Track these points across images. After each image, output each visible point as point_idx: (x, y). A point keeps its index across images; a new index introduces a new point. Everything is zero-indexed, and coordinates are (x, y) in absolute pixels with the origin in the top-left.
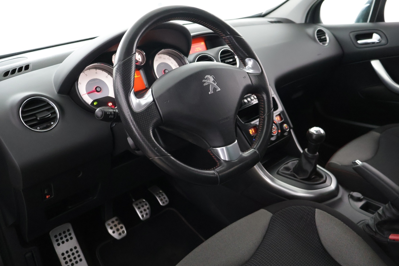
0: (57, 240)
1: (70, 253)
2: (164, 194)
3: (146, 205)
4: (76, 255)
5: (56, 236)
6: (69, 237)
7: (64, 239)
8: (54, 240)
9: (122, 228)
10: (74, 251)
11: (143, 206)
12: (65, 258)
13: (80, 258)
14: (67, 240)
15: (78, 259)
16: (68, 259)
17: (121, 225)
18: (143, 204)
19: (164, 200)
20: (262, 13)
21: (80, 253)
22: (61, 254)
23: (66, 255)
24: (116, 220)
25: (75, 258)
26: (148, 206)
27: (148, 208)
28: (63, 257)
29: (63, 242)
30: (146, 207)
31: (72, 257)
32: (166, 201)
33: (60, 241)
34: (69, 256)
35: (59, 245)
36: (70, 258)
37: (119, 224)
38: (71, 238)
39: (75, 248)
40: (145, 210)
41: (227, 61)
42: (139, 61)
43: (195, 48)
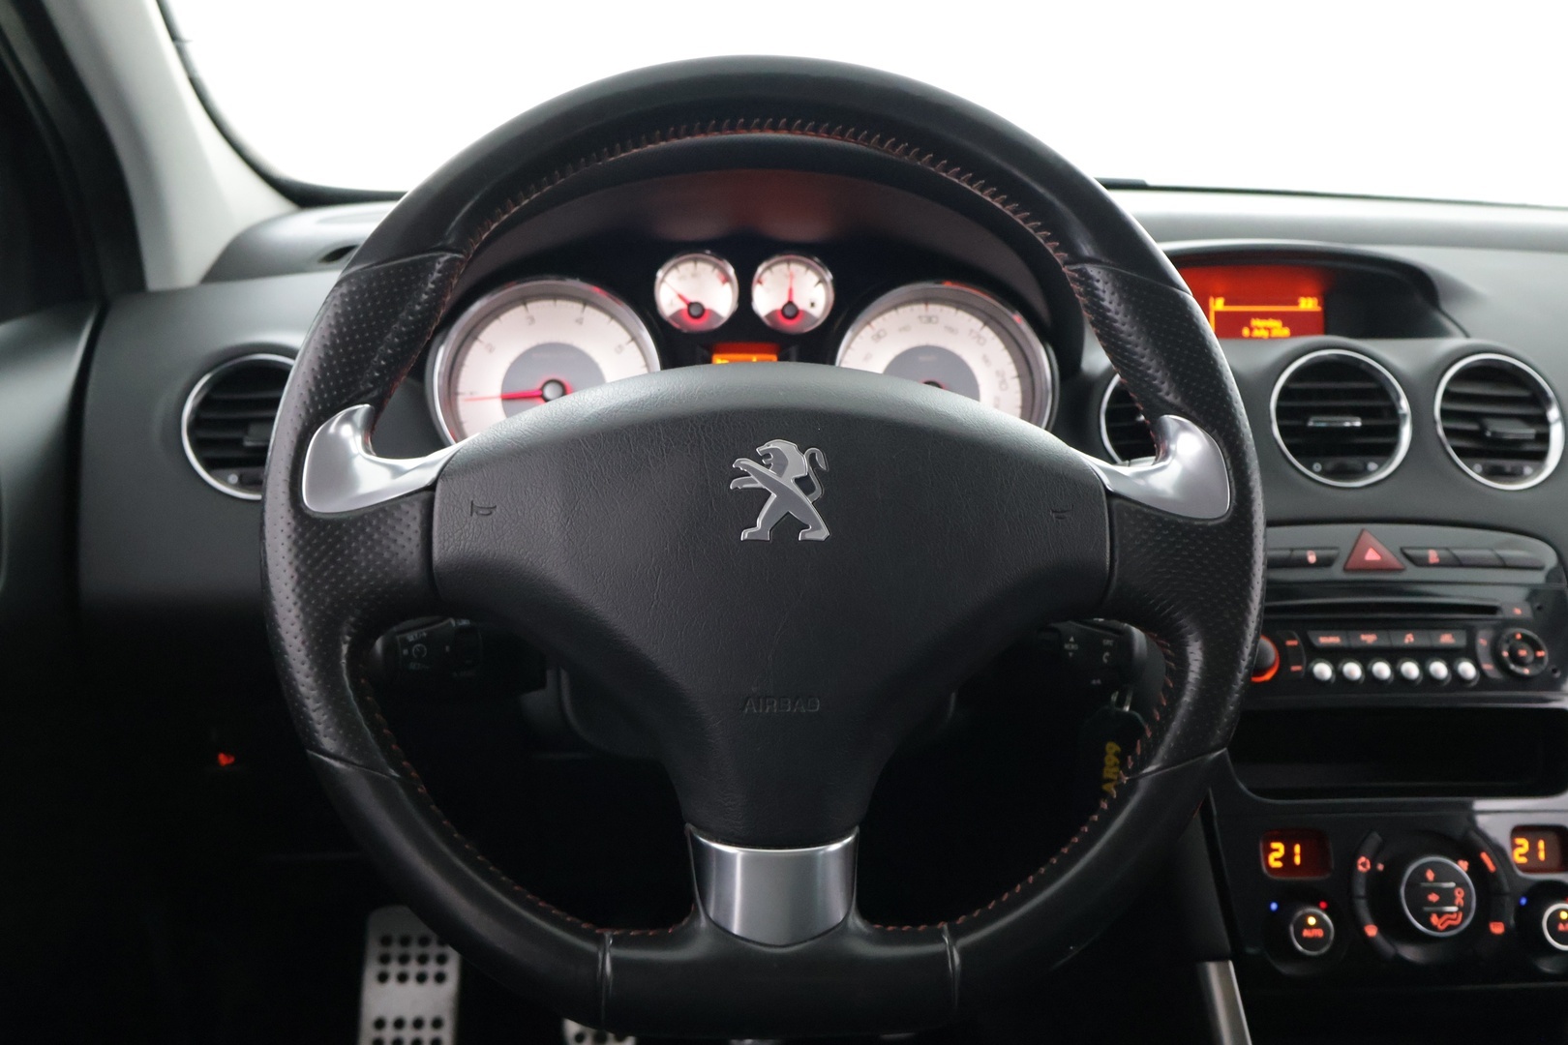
0: (385, 959)
1: (408, 1034)
5: (386, 941)
6: (432, 968)
7: (413, 968)
8: (374, 949)
10: (427, 1034)
14: (421, 978)
22: (374, 1019)
23: (389, 1034)
28: (376, 1034)
29: (402, 978)
33: (394, 969)
35: (383, 978)
38: (440, 978)
39: (437, 1023)
41: (1496, 427)
42: (805, 313)
43: (1245, 319)
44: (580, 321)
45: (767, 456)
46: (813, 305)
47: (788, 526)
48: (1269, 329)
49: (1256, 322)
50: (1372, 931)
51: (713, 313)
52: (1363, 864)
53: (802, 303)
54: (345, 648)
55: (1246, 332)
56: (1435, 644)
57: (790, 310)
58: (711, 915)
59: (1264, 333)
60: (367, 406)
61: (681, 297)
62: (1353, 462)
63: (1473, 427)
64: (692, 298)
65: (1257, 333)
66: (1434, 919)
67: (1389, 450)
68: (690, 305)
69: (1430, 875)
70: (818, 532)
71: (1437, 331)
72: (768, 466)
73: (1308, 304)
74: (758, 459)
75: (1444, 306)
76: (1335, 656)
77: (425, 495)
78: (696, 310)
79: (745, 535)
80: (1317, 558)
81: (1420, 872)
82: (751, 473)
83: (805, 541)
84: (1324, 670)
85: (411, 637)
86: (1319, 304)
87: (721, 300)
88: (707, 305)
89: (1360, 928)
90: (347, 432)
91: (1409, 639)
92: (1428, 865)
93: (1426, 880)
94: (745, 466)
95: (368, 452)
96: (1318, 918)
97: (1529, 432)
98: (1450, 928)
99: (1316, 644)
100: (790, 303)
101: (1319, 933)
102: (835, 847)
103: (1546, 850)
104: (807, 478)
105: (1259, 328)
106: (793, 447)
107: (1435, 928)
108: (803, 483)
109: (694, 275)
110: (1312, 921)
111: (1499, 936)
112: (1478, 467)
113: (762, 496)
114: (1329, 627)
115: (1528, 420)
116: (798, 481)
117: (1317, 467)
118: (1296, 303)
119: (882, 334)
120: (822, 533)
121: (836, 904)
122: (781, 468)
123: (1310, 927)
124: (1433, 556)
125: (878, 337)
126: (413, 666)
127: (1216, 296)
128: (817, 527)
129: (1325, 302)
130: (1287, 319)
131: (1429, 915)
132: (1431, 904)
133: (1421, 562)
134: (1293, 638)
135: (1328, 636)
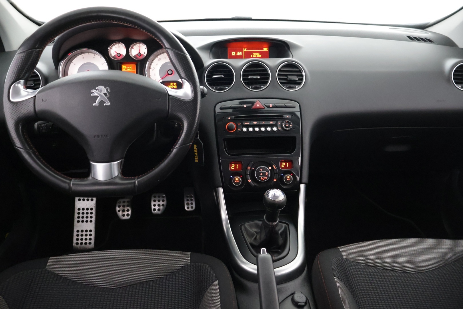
1: (85, 211)
2: (193, 199)
3: (163, 201)
4: (89, 215)
6: (90, 198)
9: (128, 210)
10: (89, 211)
11: (159, 201)
12: (79, 213)
13: (92, 219)
14: (88, 200)
15: (89, 219)
16: (81, 215)
17: (129, 208)
18: (161, 199)
19: (190, 206)
20: (430, 22)
21: (94, 215)
22: (78, 208)
23: (81, 211)
24: (128, 202)
25: (87, 217)
26: (165, 203)
27: (163, 205)
28: (78, 211)
30: (161, 203)
31: (85, 215)
32: (192, 207)
33: (82, 198)
34: (83, 213)
35: (79, 200)
36: (83, 215)
37: (128, 206)
38: (92, 200)
39: (92, 209)
40: (159, 205)
41: (290, 77)
42: (143, 55)
43: (251, 53)
44: (94, 58)
45: (98, 89)
46: (145, 53)
47: (102, 102)
48: (256, 55)
49: (254, 54)
50: (250, 181)
51: (122, 55)
52: (249, 168)
53: (142, 53)
54: (20, 128)
55: (251, 56)
56: (269, 124)
57: (140, 54)
58: (92, 176)
59: (256, 56)
60: (23, 80)
61: (115, 52)
62: (258, 86)
63: (286, 77)
64: (118, 52)
65: (254, 56)
66: (261, 178)
67: (267, 83)
68: (117, 53)
69: (261, 170)
70: (108, 104)
71: (287, 56)
72: (98, 91)
73: (266, 49)
74: (96, 90)
75: (291, 50)
76: (247, 127)
77: (34, 98)
78: (119, 55)
79: (94, 105)
80: (246, 106)
81: (260, 169)
82: (95, 93)
83: (106, 106)
84: (245, 130)
85: (43, 125)
86: (268, 50)
87: (123, 52)
88: (121, 54)
89: (247, 180)
90: (20, 85)
91: (264, 123)
92: (261, 168)
93: (260, 171)
94: (94, 91)
95: (24, 89)
96: (238, 178)
97: (297, 78)
98: (265, 180)
99: (244, 124)
100: (139, 53)
101: (238, 181)
102: (116, 162)
103: (288, 165)
104: (106, 93)
105: (254, 55)
106: (103, 87)
107: (261, 180)
108: (105, 94)
109: (118, 47)
110: (237, 179)
111: (275, 181)
112: (285, 86)
113: (97, 97)
114: (247, 121)
115: (298, 76)
116: (104, 94)
117: (250, 87)
118: (263, 49)
119: (160, 59)
120: (109, 104)
121: (116, 173)
122: (101, 91)
123: (236, 180)
124: (271, 105)
125: (159, 60)
126: (43, 131)
127: (245, 48)
128: (108, 103)
129: (269, 49)
130: (261, 53)
131: (260, 177)
132: (261, 175)
133: (268, 107)
134: (239, 123)
135: (246, 122)
